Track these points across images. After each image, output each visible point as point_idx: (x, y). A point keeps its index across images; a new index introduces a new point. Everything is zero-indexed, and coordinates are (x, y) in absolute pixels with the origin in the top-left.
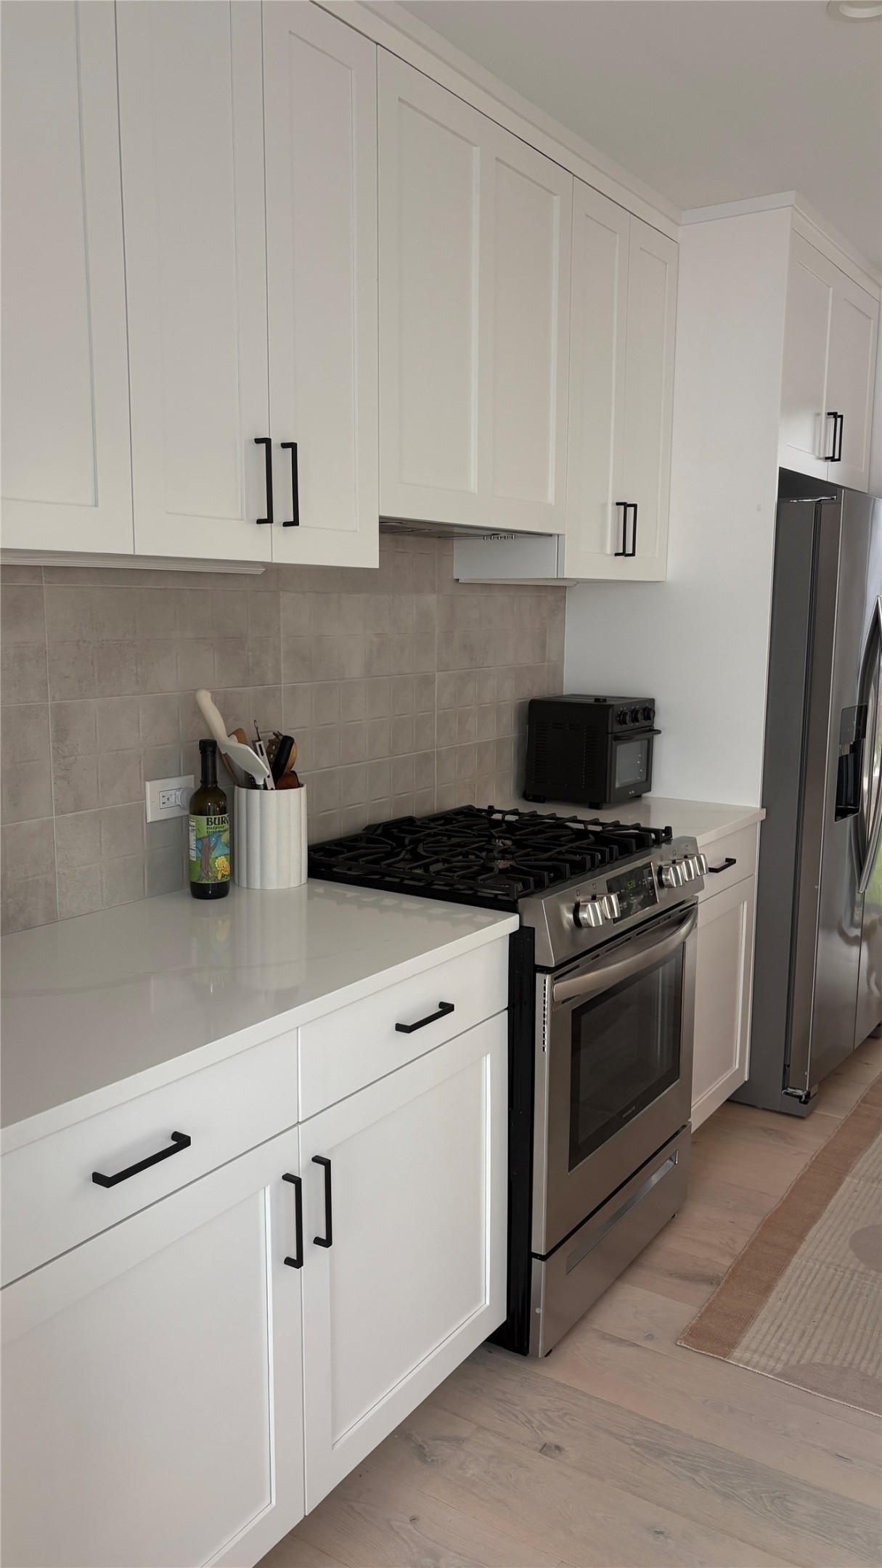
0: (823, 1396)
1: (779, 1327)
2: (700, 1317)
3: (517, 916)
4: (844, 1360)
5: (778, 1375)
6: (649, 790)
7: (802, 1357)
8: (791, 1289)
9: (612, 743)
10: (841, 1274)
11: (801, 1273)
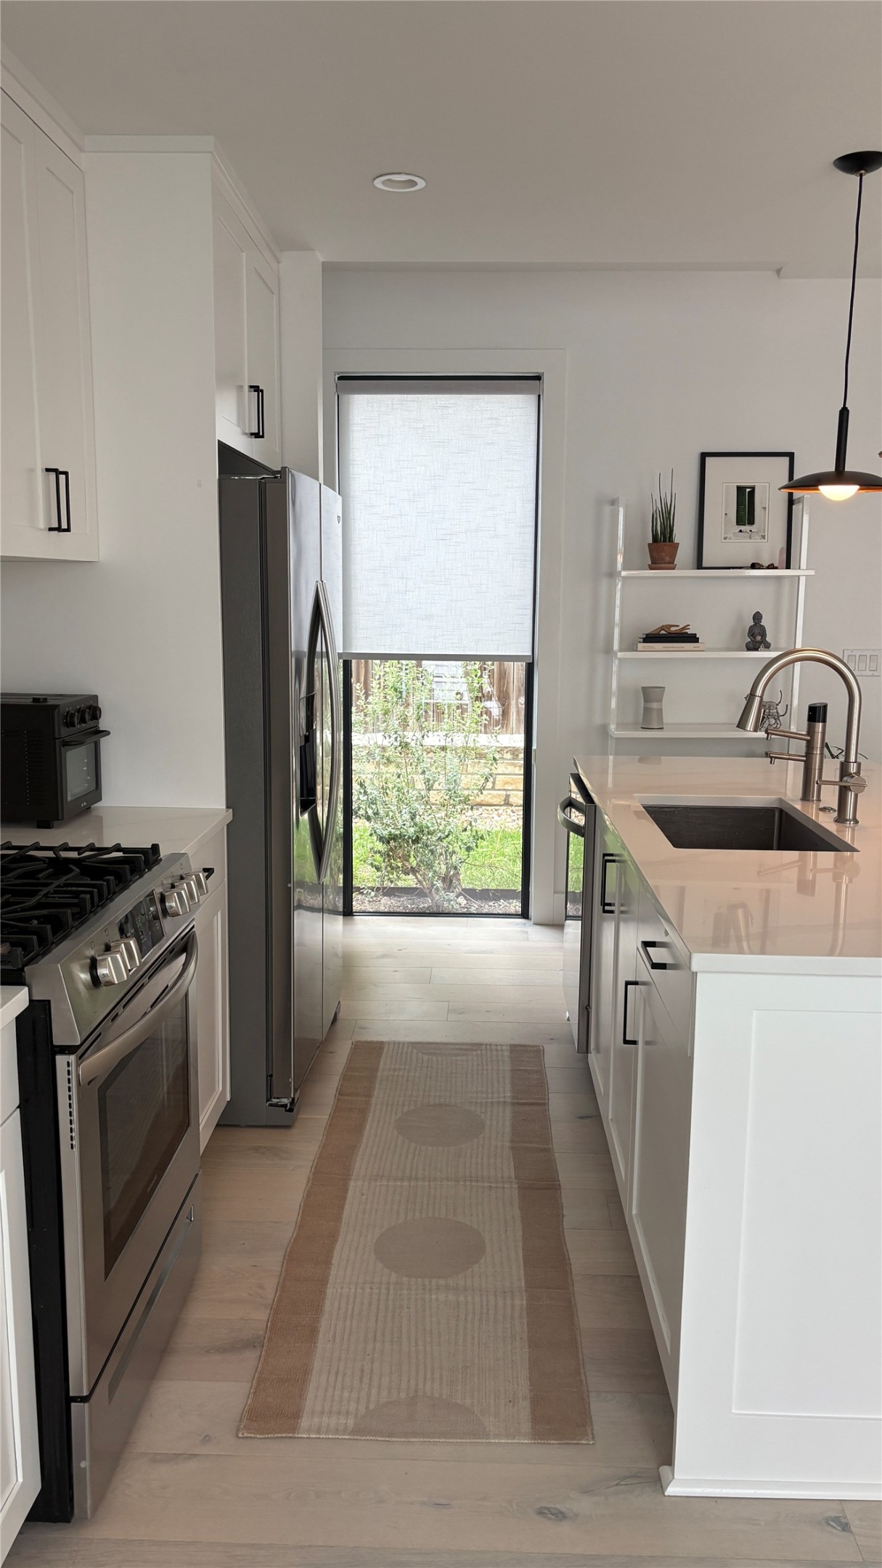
0: (402, 1440)
1: (337, 1373)
2: (255, 1393)
3: (26, 989)
4: (409, 1388)
5: (352, 1433)
6: (100, 799)
7: (368, 1402)
8: (336, 1325)
9: (60, 750)
10: (377, 1291)
11: (340, 1304)
